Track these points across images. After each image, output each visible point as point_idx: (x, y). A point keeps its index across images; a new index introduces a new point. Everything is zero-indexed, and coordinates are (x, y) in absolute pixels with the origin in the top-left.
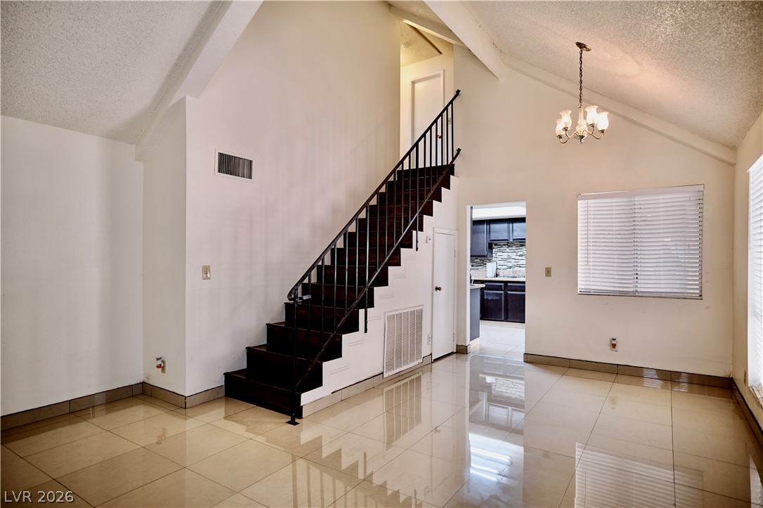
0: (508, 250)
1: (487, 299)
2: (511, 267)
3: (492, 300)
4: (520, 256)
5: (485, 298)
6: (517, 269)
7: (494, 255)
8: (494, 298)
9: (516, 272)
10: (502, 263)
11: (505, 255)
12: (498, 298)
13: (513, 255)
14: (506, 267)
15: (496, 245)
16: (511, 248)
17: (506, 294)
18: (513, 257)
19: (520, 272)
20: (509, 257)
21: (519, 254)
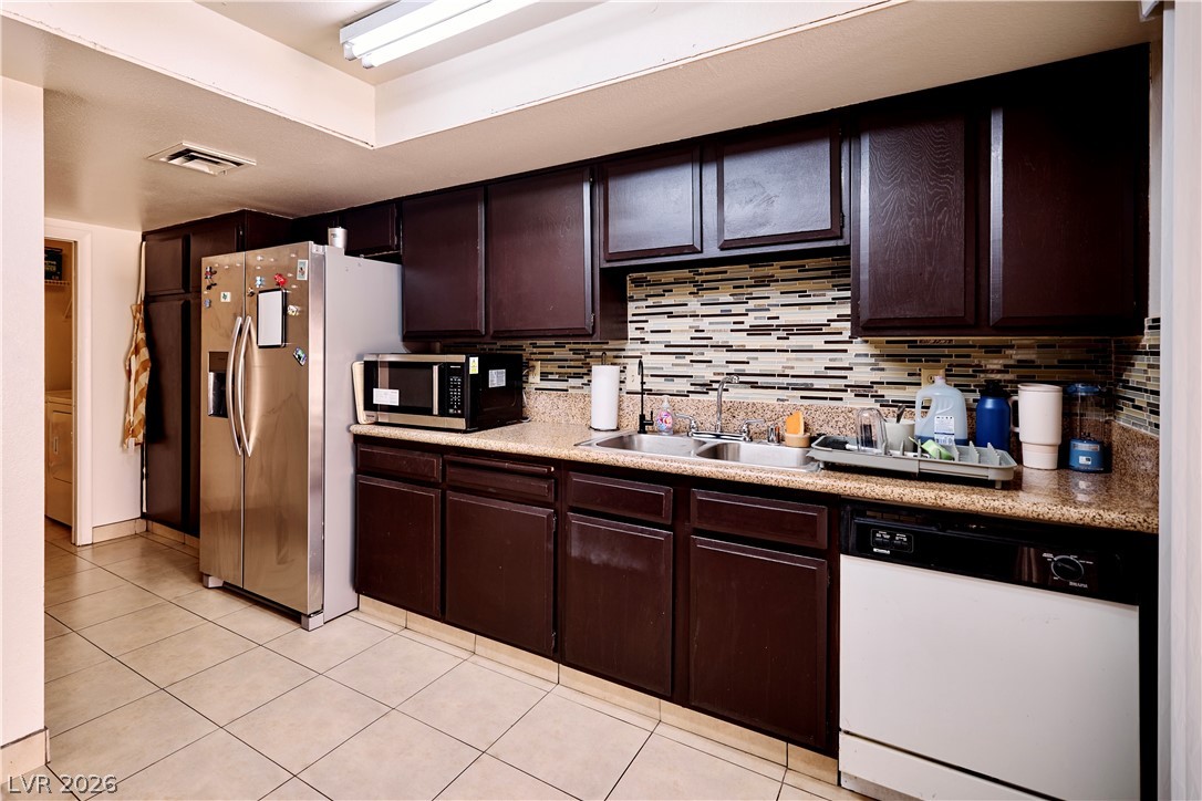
0: (694, 305)
1: (584, 562)
2: (707, 387)
3: (606, 566)
4: (755, 331)
5: (575, 551)
6: (736, 394)
7: (632, 332)
8: (620, 560)
9: (733, 409)
10: (667, 364)
11: (681, 331)
12: (637, 565)
13: (721, 331)
14: (684, 385)
15: (638, 283)
16: (708, 296)
17: (681, 547)
18: (718, 339)
19: (753, 408)
20: (702, 341)
21: (749, 321)
